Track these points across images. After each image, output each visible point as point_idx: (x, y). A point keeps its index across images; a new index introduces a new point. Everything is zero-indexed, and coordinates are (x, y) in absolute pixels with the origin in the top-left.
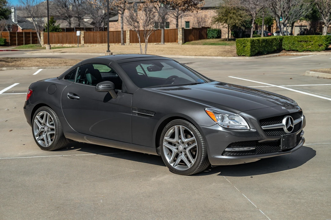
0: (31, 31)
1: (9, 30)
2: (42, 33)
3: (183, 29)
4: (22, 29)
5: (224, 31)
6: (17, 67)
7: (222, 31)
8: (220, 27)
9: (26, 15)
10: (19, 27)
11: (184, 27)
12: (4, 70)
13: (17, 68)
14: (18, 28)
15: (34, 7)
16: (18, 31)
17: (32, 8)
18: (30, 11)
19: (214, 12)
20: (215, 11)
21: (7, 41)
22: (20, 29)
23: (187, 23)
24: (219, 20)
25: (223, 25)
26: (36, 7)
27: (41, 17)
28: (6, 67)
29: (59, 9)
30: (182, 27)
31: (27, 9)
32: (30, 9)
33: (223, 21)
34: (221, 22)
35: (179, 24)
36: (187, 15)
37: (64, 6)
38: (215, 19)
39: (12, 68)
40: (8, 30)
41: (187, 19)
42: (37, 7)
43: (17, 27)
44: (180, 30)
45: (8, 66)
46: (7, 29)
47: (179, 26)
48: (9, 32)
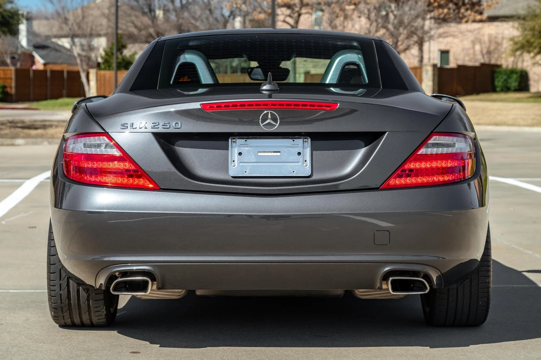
0: (65, 68)
1: (14, 64)
2: (93, 73)
3: (434, 66)
4: (45, 65)
5: (535, 73)
6: (50, 138)
7: (531, 75)
8: (525, 64)
9: (55, 31)
10: (38, 58)
11: (438, 62)
12: (18, 145)
13: (50, 140)
14: (36, 60)
15: (77, 9)
16: (34, 67)
17: (71, 13)
18: (66, 20)
19: (513, 27)
20: (516, 24)
21: (8, 90)
22: (39, 63)
23: (445, 53)
24: (524, 46)
25: (533, 58)
26: (80, 11)
27: (91, 36)
28: (23, 138)
29: (133, 18)
30: (432, 62)
31: (58, 14)
32: (67, 16)
33: (535, 48)
34: (529, 52)
35: (426, 56)
36: (445, 35)
37: (146, 10)
38: (516, 43)
39: (39, 140)
40: (10, 65)
41: (443, 44)
42: (83, 11)
43: (33, 57)
44: (427, 71)
45: (28, 136)
46: (9, 61)
47: (425, 61)
48: (13, 68)
